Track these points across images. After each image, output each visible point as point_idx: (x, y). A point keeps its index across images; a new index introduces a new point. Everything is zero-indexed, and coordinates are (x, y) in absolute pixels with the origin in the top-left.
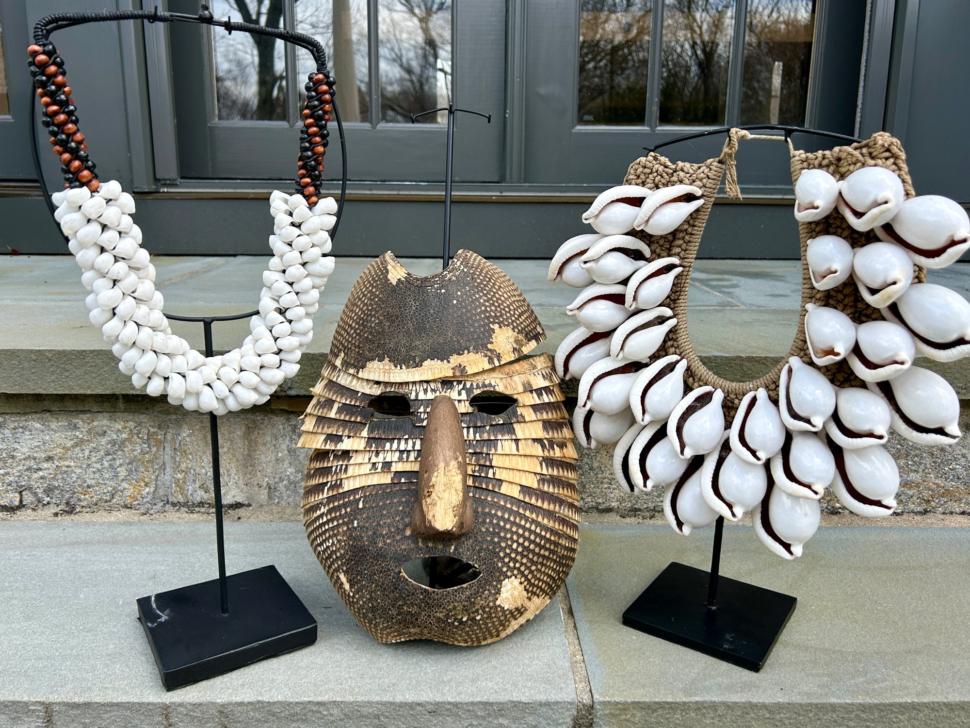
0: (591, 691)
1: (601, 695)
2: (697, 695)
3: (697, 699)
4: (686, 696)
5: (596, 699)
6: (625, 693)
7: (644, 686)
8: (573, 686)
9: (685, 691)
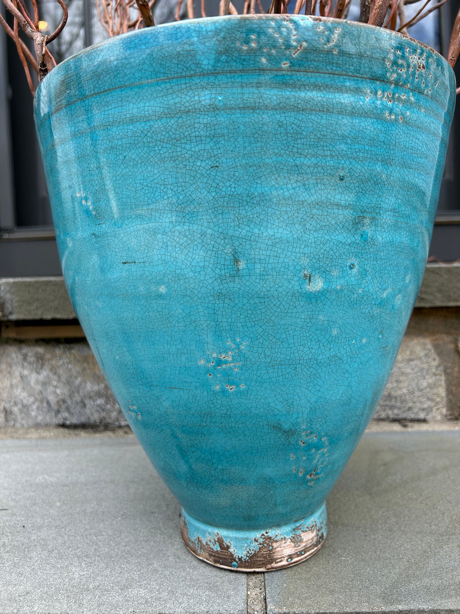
0: (265, 599)
1: (277, 604)
2: (399, 602)
3: (400, 607)
4: (386, 604)
5: (271, 610)
6: (308, 602)
7: (332, 592)
8: (244, 594)
9: (386, 598)
